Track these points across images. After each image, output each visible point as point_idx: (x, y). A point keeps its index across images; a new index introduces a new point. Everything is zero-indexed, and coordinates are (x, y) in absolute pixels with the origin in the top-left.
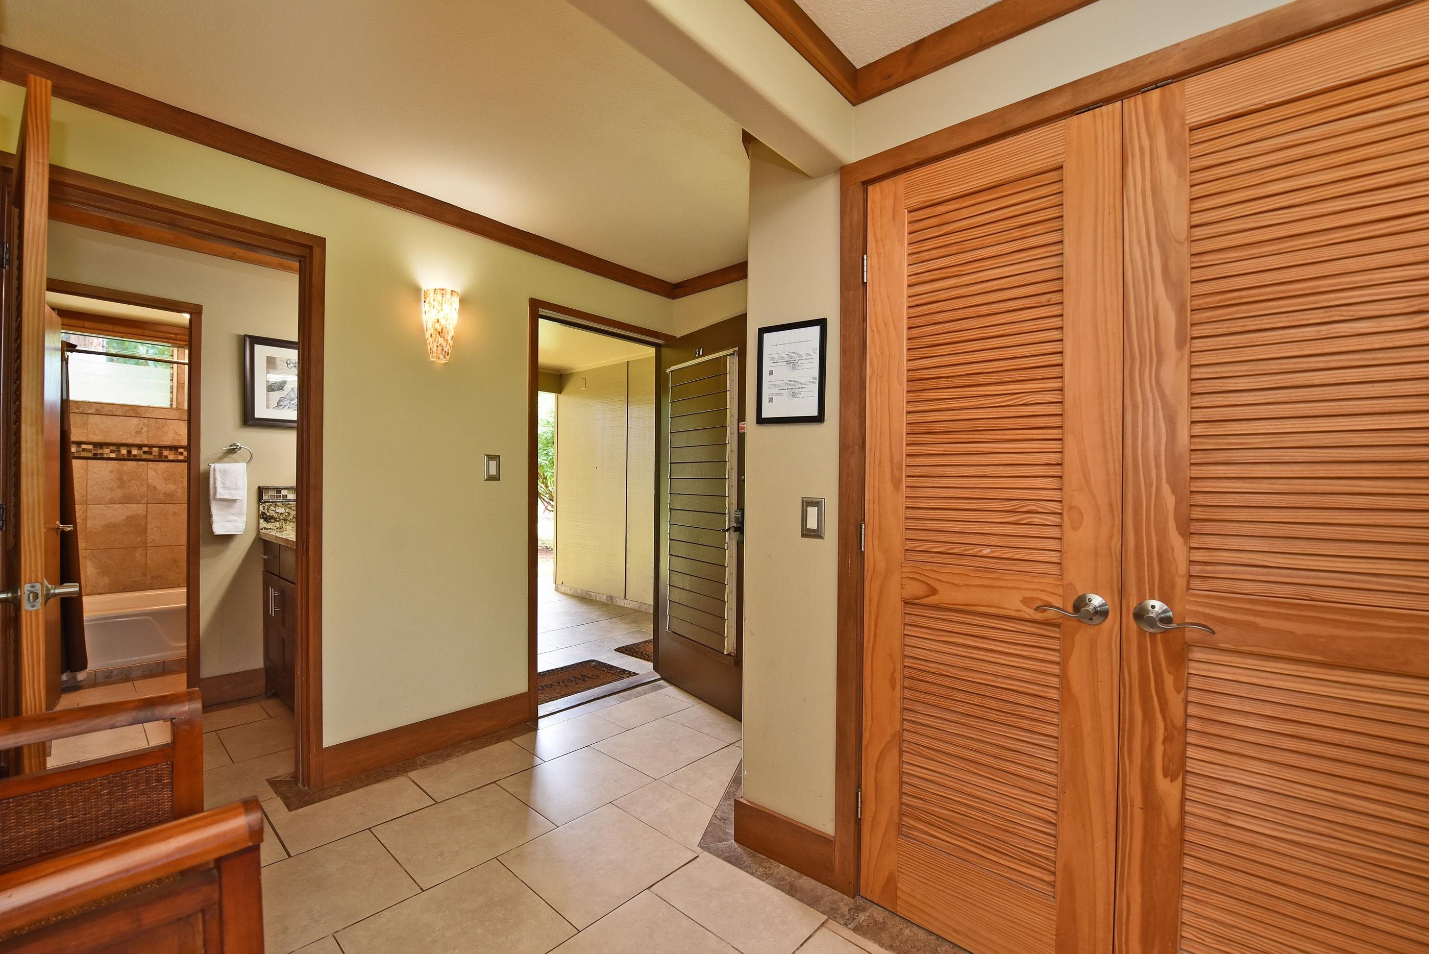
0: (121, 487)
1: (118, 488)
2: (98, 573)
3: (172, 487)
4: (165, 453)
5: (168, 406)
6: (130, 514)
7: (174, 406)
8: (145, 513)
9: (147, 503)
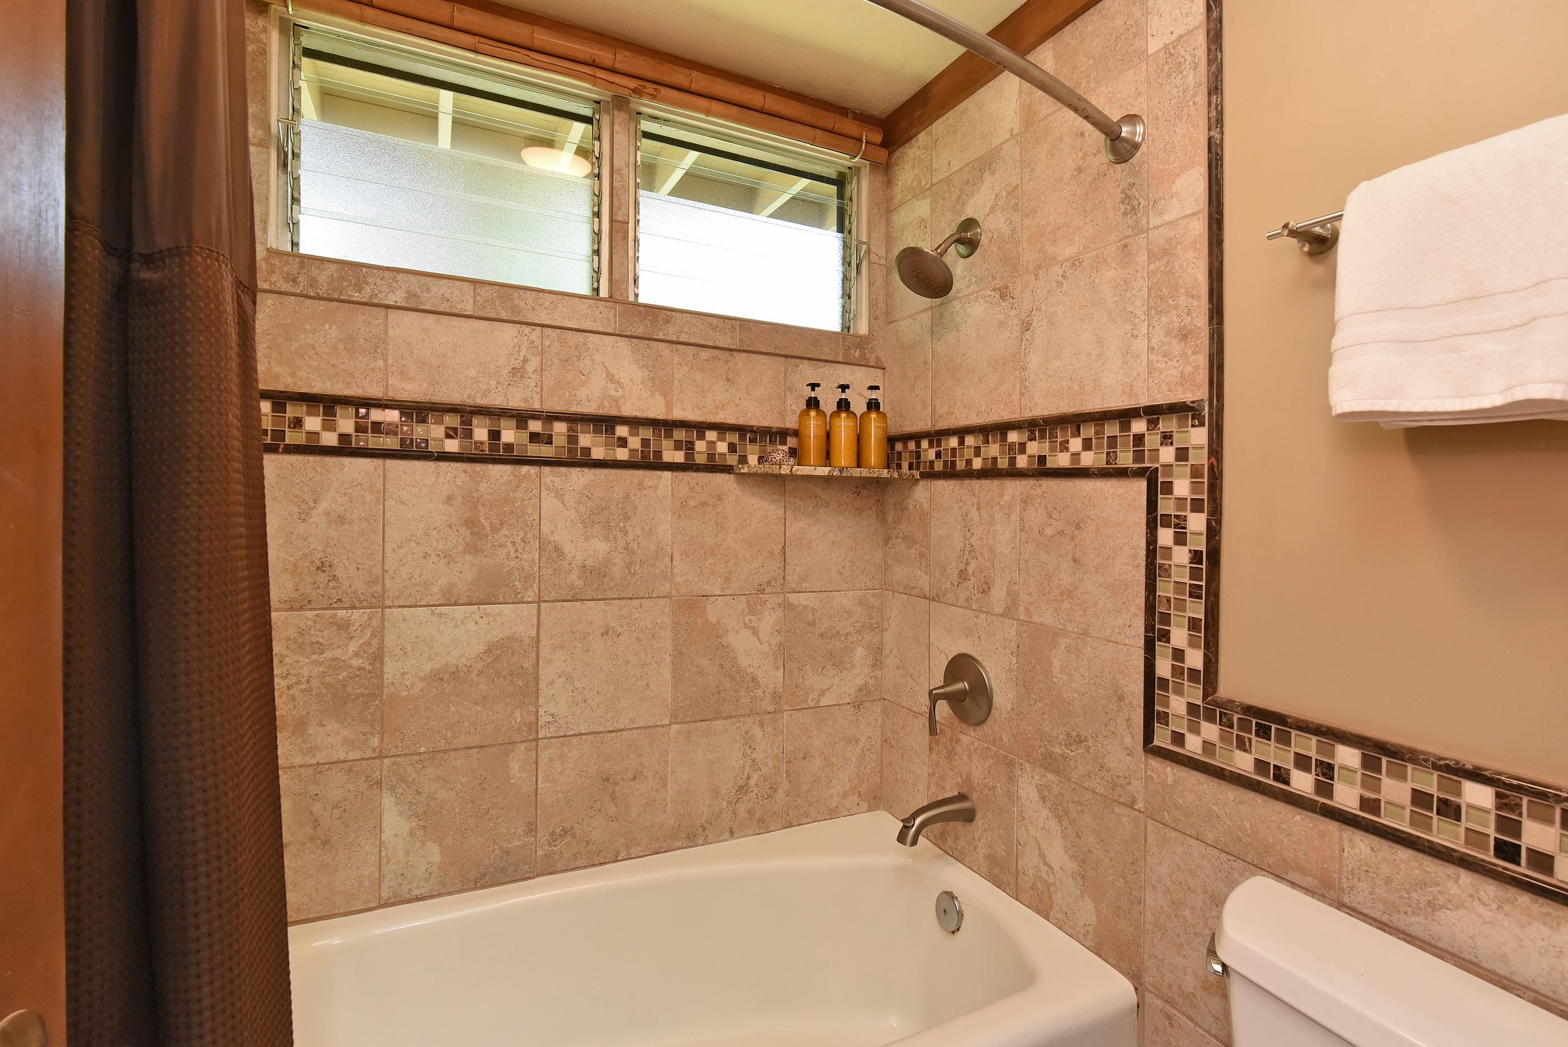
0: (472, 549)
1: (466, 551)
2: (412, 833)
3: (601, 548)
4: (585, 440)
5: (585, 289)
6: (498, 634)
7: (604, 293)
8: (534, 633)
9: (539, 602)
